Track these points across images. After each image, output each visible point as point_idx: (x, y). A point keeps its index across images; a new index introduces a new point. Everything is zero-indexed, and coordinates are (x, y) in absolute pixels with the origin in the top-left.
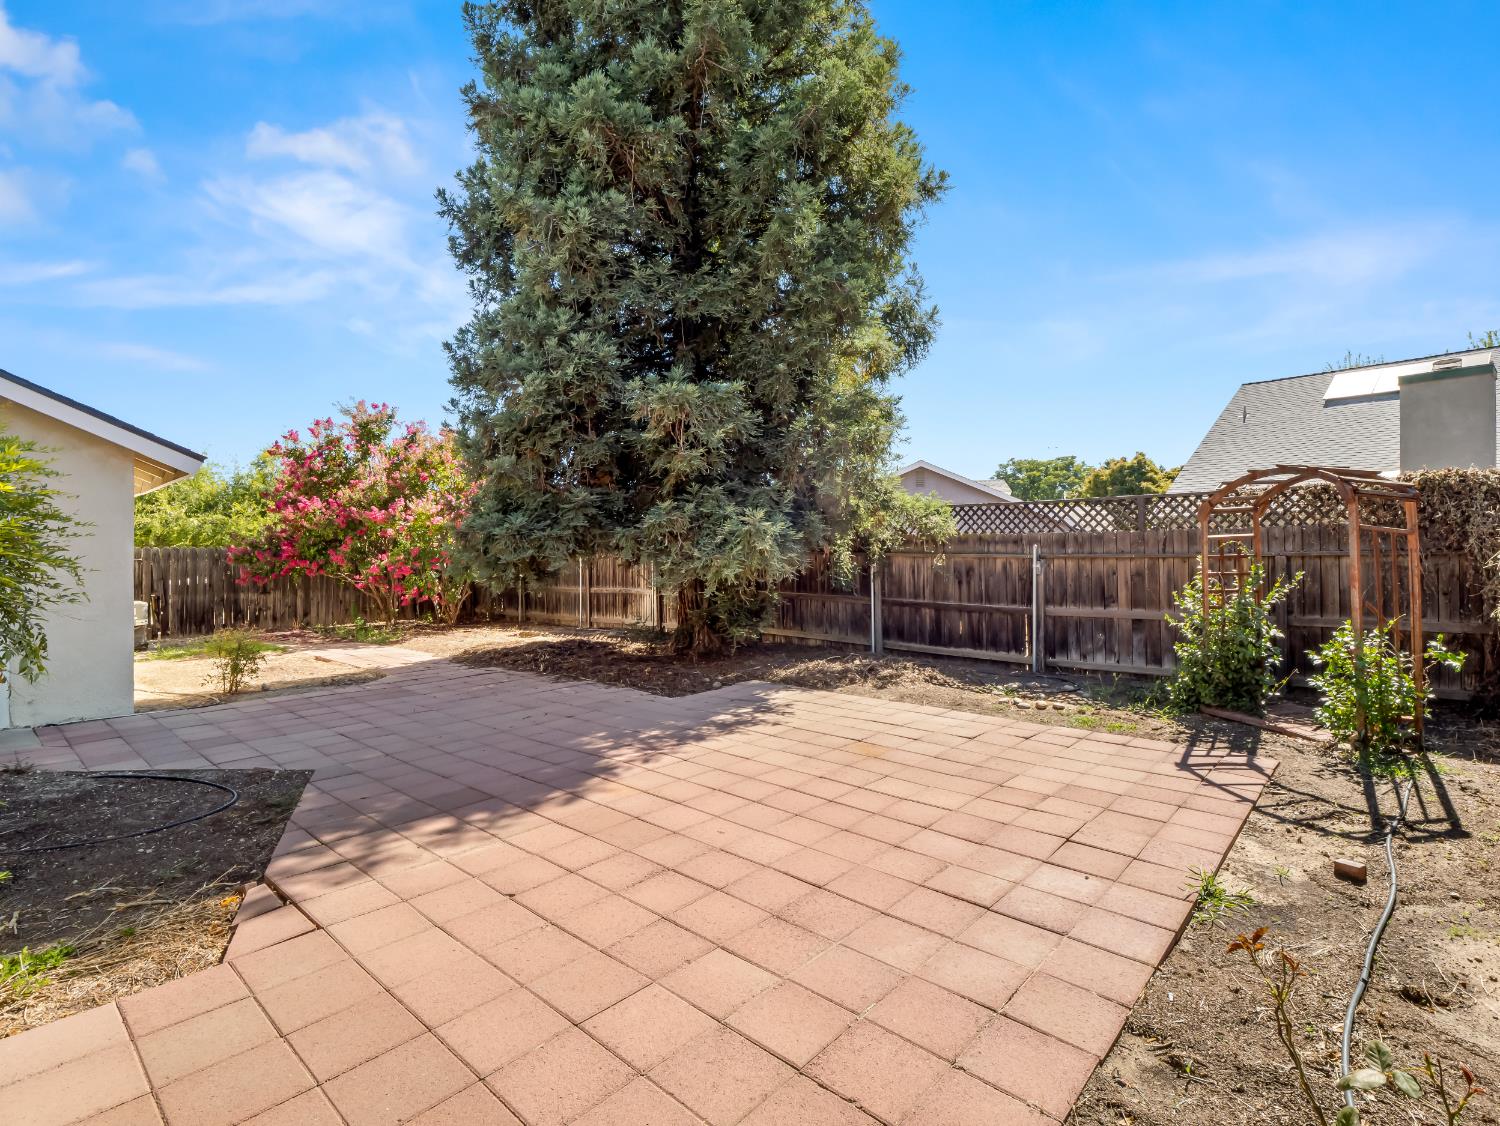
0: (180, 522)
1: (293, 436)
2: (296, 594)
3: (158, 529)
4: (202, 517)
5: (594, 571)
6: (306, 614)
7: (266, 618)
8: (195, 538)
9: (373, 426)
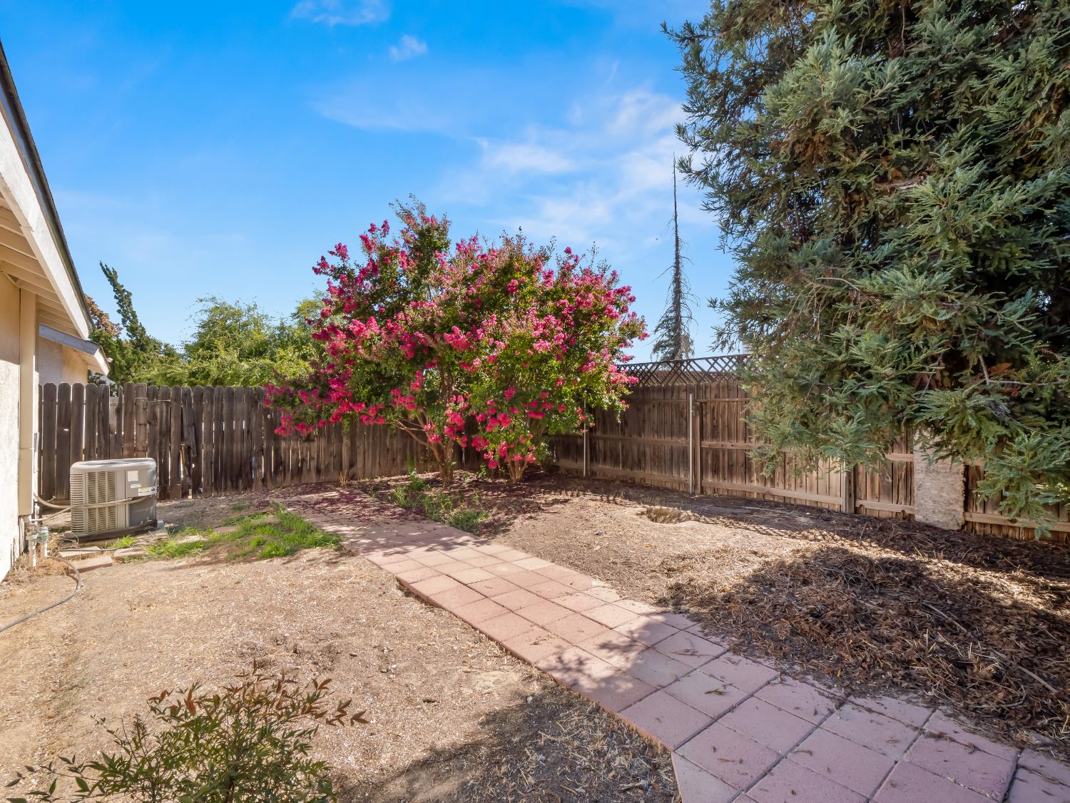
0: (234, 366)
1: (341, 251)
2: (341, 441)
3: (214, 373)
4: (252, 361)
5: (708, 420)
6: (352, 465)
7: (309, 470)
8: (246, 382)
9: (436, 233)
